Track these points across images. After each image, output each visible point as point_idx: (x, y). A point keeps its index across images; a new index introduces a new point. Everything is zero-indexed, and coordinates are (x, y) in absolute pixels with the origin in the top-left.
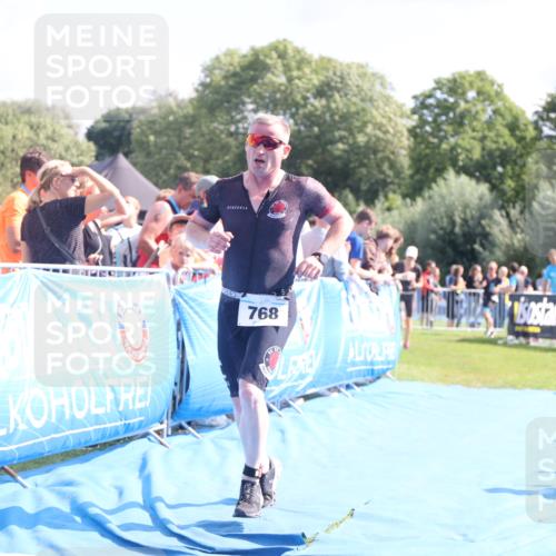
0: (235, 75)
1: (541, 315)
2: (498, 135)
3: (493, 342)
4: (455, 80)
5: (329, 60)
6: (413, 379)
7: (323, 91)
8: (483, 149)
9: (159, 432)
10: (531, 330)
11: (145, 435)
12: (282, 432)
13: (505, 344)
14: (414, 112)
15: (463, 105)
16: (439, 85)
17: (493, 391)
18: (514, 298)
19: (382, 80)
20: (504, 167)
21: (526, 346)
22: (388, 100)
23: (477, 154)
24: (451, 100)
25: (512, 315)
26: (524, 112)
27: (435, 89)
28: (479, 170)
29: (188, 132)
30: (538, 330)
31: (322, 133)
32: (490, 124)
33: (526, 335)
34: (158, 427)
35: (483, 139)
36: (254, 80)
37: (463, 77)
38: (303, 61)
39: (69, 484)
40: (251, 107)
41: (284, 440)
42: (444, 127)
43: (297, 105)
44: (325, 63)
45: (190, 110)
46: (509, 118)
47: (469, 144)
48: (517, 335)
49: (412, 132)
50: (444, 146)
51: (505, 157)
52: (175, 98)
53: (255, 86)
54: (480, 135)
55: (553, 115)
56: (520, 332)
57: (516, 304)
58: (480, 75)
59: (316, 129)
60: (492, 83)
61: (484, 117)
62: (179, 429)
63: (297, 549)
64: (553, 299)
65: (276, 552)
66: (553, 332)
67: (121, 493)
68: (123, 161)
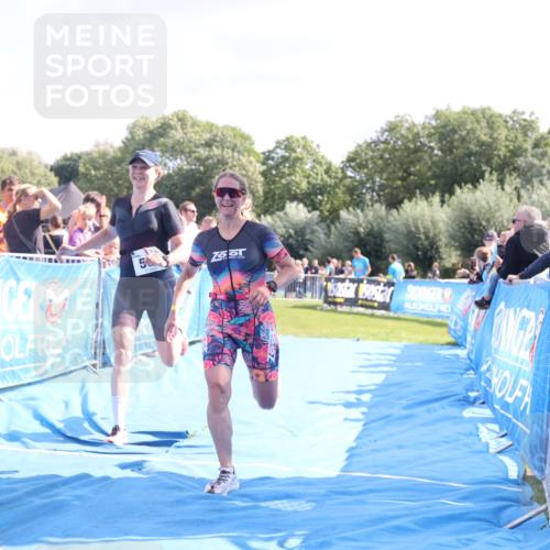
0: (151, 132)
1: (344, 291)
3: (314, 308)
4: (287, 139)
5: (212, 125)
7: (208, 145)
8: (309, 183)
9: (94, 366)
10: (338, 300)
11: (85, 368)
13: (322, 310)
14: (263, 162)
17: (317, 340)
18: (328, 280)
19: (246, 138)
20: (322, 194)
21: (335, 311)
22: (250, 152)
23: (304, 185)
24: (287, 154)
25: (326, 291)
27: (276, 147)
28: (309, 199)
30: (342, 300)
31: (205, 172)
33: (335, 304)
34: (94, 362)
35: (308, 177)
36: (161, 135)
38: (195, 124)
39: (32, 399)
42: (286, 171)
44: (210, 127)
45: (119, 154)
46: (325, 166)
48: (330, 303)
49: (264, 174)
50: (283, 181)
51: (322, 190)
52: (111, 146)
53: (162, 139)
55: (353, 164)
56: (331, 302)
57: (329, 284)
58: (304, 138)
59: (202, 168)
62: (105, 364)
63: (182, 442)
64: (352, 281)
65: (169, 444)
66: (352, 302)
67: (67, 404)
68: (73, 187)
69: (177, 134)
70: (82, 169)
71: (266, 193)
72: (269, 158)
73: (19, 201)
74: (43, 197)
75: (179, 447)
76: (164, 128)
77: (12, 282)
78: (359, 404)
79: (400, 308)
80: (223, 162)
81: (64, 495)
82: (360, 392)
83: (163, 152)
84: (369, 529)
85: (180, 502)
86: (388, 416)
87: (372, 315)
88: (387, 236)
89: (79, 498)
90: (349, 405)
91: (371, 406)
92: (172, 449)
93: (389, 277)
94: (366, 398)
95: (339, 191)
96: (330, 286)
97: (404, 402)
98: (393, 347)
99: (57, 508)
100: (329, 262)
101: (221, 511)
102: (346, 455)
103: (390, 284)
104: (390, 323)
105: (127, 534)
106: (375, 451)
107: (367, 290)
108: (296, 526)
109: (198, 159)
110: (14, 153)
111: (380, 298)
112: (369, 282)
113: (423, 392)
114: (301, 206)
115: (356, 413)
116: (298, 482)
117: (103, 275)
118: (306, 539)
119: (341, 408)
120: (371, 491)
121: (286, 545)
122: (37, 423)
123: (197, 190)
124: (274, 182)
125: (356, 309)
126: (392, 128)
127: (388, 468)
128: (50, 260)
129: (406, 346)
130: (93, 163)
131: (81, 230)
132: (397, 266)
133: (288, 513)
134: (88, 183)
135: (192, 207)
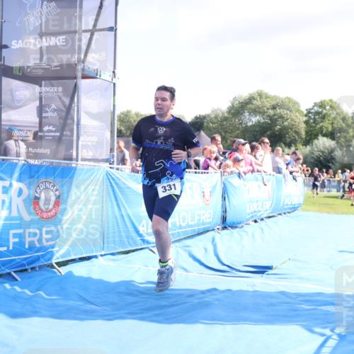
0: (242, 103)
2: (338, 122)
3: (337, 197)
4: (321, 102)
6: (309, 211)
7: (274, 108)
8: (332, 127)
9: (218, 229)
11: (213, 230)
12: (262, 229)
14: (306, 116)
15: (324, 111)
16: (316, 104)
17: (339, 216)
19: (296, 103)
20: (340, 133)
22: (298, 111)
23: (330, 129)
24: (320, 110)
26: (347, 114)
27: (314, 106)
28: (331, 135)
29: (225, 123)
31: (271, 123)
32: (335, 118)
34: (218, 227)
35: (332, 123)
36: (249, 104)
37: (324, 101)
38: (267, 97)
39: (188, 246)
40: (247, 114)
41: (263, 232)
42: (319, 120)
43: (264, 112)
44: (275, 98)
45: (226, 115)
46: (342, 116)
47: (327, 125)
49: (306, 122)
50: (318, 126)
51: (341, 130)
52: (221, 110)
53: (250, 106)
54: (331, 122)
58: (331, 101)
59: (269, 122)
60: (336, 103)
61: (333, 116)
62: (225, 228)
63: (270, 272)
65: (263, 273)
67: (206, 250)
68: (202, 133)
69: (257, 103)
70: (205, 124)
71: (307, 132)
72: (309, 112)
75: (268, 274)
76: (250, 100)
80: (282, 117)
81: (208, 298)
83: (250, 113)
85: (271, 305)
89: (217, 300)
92: (264, 275)
99: (206, 305)
100: (345, 171)
101: (295, 310)
105: (245, 320)
109: (268, 116)
117: (223, 180)
121: (335, 331)
122: (191, 260)
123: (268, 133)
124: (311, 127)
128: (196, 173)
133: (333, 314)
134: (209, 131)
135: (267, 140)
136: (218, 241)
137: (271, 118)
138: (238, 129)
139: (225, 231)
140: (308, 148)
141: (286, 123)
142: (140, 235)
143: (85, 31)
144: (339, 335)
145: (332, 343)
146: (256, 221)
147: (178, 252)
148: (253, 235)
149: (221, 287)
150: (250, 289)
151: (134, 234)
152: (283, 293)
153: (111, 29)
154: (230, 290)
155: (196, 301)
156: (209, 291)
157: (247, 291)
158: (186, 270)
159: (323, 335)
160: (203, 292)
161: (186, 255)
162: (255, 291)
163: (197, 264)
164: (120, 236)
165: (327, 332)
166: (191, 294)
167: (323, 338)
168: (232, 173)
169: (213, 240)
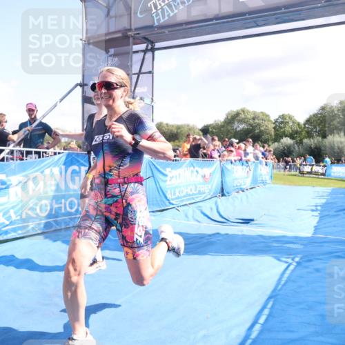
0: (233, 116)
1: (307, 169)
3: (295, 175)
4: (283, 115)
7: (254, 119)
10: (304, 172)
11: (216, 196)
13: (298, 176)
14: (274, 123)
16: (280, 117)
18: (300, 165)
19: (268, 116)
20: (296, 134)
21: (303, 176)
22: (269, 121)
23: (291, 131)
24: (283, 120)
25: (300, 169)
28: (292, 136)
29: (222, 129)
30: (306, 172)
31: (253, 129)
34: (219, 195)
35: (292, 128)
38: (248, 112)
39: (200, 207)
41: (248, 198)
42: (283, 126)
43: (247, 122)
44: (254, 113)
45: (223, 124)
46: (298, 123)
47: (288, 129)
49: (274, 128)
50: (282, 130)
51: (297, 132)
52: (220, 121)
53: (238, 118)
54: (290, 127)
55: (308, 122)
56: (302, 173)
62: (223, 195)
63: (252, 222)
64: (310, 165)
65: (248, 223)
66: (310, 173)
67: (211, 209)
68: (208, 136)
69: (242, 116)
70: (210, 130)
71: (275, 135)
72: (276, 122)
73: (193, 141)
74: (201, 139)
75: (251, 224)
76: (238, 114)
77: (192, 168)
78: (317, 210)
79: (330, 175)
80: (259, 124)
81: (213, 239)
82: (316, 206)
83: (238, 122)
84: (326, 256)
85: (253, 243)
86: (328, 215)
87: (318, 178)
88: (323, 148)
89: (219, 240)
90: (313, 211)
91: (322, 211)
92: (249, 225)
93: (325, 163)
94: (319, 208)
95: (304, 133)
96: (302, 167)
97: (335, 210)
98: (328, 189)
99: (212, 243)
101: (269, 247)
102: (313, 229)
103: (325, 166)
104: (326, 180)
105: (237, 253)
106: (325, 227)
107: (316, 168)
108: (298, 253)
110: (188, 126)
111: (321, 171)
112: (317, 166)
113: (341, 206)
114: (289, 139)
115: (316, 213)
116: (296, 238)
117: (221, 165)
118: (301, 258)
119: (310, 212)
120: (325, 242)
121: (295, 260)
122: (202, 215)
123: (251, 135)
124: (277, 130)
125: (311, 176)
126: (323, 108)
127: (331, 234)
129: (333, 189)
130: (214, 127)
131: (214, 150)
132: (328, 160)
133: (293, 249)
134: (212, 134)
135: (251, 140)
136: (219, 203)
137: (251, 125)
138: (231, 133)
139: (223, 197)
140: (276, 144)
141: (262, 129)
142: (168, 200)
143: (134, 74)
144: (297, 262)
145: (292, 267)
146: (243, 191)
147: (194, 210)
148: (241, 199)
149: (223, 232)
150: (240, 233)
151: (164, 199)
152: (261, 236)
153: (150, 72)
154: (227, 234)
155: (205, 241)
156: (214, 234)
157: (238, 235)
158: (199, 222)
159: (286, 262)
160: (210, 235)
161: (198, 213)
162: (243, 235)
163: (206, 218)
164: (157, 201)
165: (290, 261)
166: (202, 237)
167: (286, 265)
168: (227, 160)
169: (216, 203)
